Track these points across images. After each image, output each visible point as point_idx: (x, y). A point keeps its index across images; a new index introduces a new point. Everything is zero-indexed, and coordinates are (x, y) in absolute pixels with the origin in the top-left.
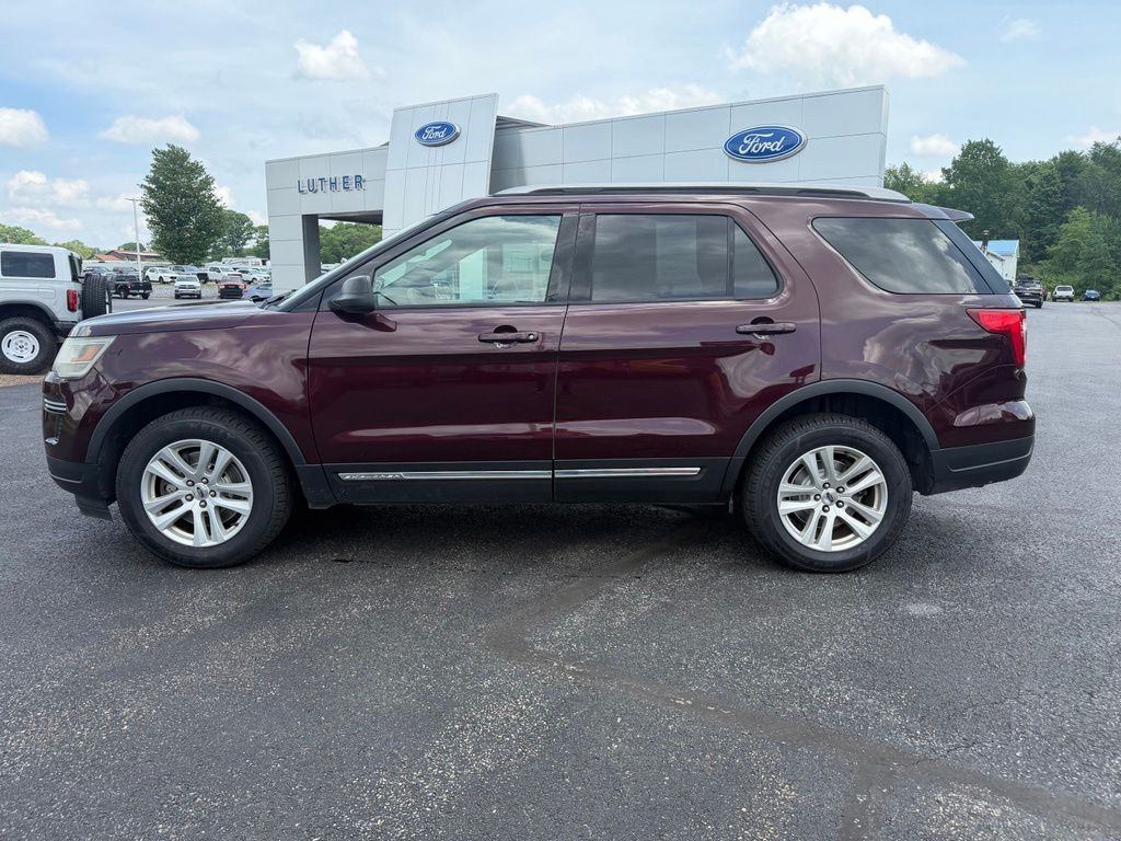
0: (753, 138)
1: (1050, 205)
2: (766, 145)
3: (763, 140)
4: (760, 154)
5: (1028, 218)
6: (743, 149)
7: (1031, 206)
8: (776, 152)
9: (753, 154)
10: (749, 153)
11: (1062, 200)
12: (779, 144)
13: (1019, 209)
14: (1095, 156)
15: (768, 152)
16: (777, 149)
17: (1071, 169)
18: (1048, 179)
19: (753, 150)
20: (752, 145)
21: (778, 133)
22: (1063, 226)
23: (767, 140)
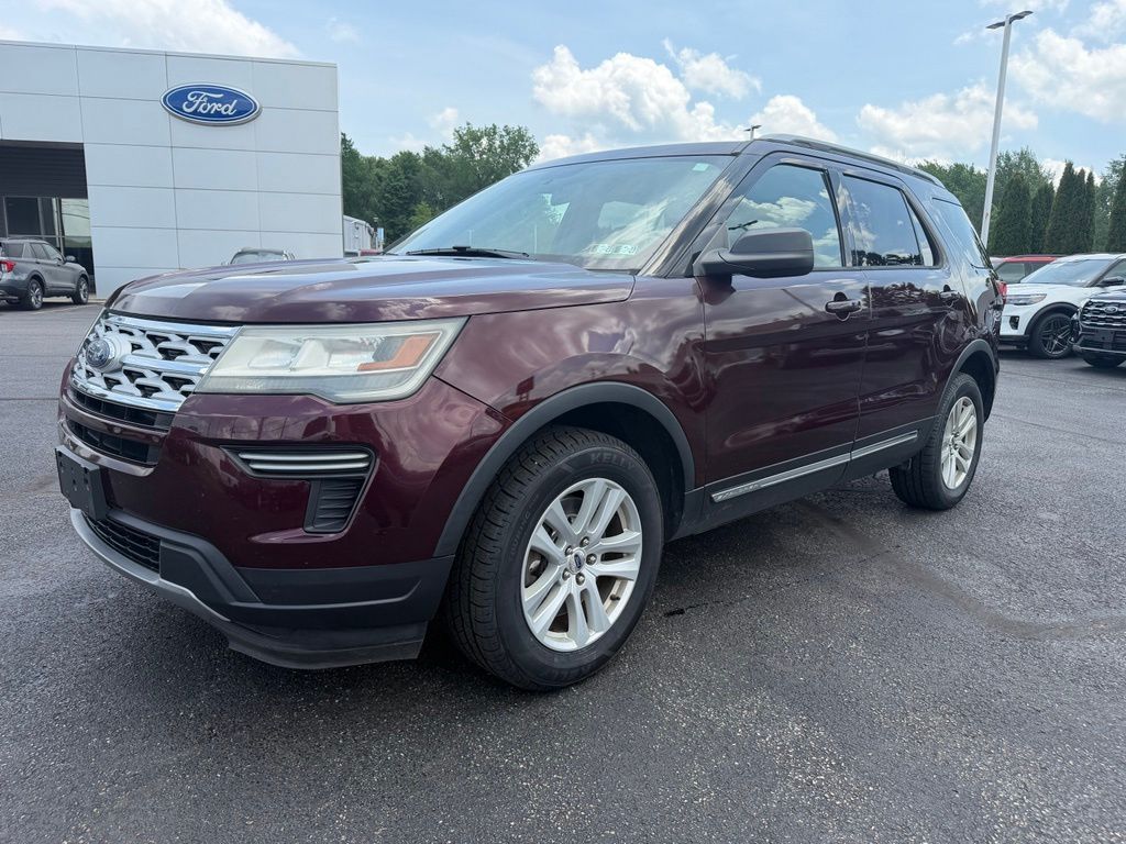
0: (199, 95)
1: (399, 198)
2: (216, 106)
3: (211, 100)
4: (208, 115)
5: (382, 208)
6: (188, 107)
7: (384, 198)
8: (228, 116)
9: (201, 114)
10: (195, 113)
11: (408, 195)
12: (231, 108)
13: (374, 199)
14: (426, 159)
15: (218, 114)
16: (229, 112)
17: (411, 167)
18: (394, 174)
19: (201, 109)
20: (200, 103)
21: (229, 95)
22: (412, 218)
23: (217, 101)
